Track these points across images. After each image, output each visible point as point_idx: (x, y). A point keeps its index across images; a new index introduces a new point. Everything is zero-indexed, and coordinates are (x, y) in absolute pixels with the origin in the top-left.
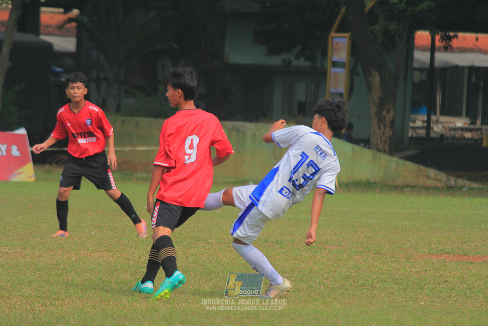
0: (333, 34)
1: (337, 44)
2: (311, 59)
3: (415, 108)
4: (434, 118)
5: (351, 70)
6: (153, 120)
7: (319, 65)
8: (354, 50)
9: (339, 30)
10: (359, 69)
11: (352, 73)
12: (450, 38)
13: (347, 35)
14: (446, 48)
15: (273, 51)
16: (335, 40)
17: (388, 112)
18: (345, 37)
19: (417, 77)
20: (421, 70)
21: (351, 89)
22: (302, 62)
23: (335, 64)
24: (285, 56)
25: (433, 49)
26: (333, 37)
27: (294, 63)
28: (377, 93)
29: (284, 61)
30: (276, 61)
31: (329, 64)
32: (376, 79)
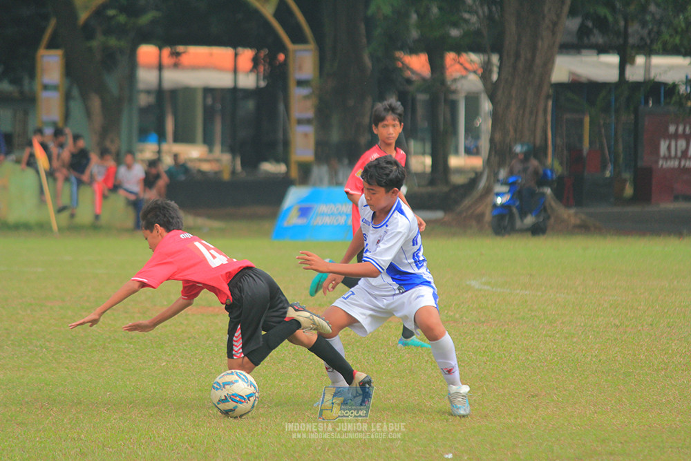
0: (42, 51)
1: (48, 63)
2: (17, 82)
3: (143, 135)
4: (165, 147)
5: (66, 95)
7: (27, 88)
8: (70, 70)
9: (51, 45)
10: (75, 92)
11: (67, 97)
12: (177, 54)
13: (60, 52)
14: (176, 66)
16: (45, 59)
17: (112, 141)
18: (57, 56)
19: (144, 100)
20: (148, 92)
21: (67, 116)
22: (6, 86)
23: (46, 87)
25: (160, 67)
26: (42, 56)
28: (98, 119)
31: (39, 87)
32: (96, 103)
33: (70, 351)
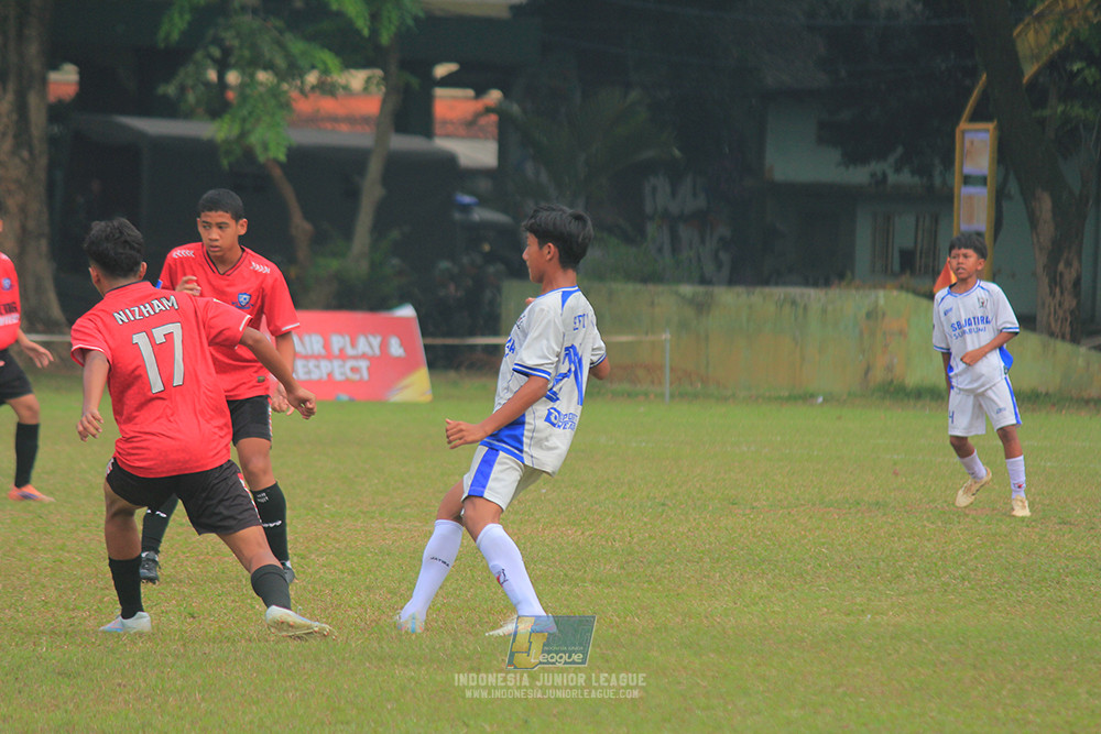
0: (963, 125)
1: (972, 143)
2: (924, 171)
5: (997, 192)
6: (639, 286)
7: (938, 181)
8: (1004, 153)
9: (974, 118)
10: (1013, 187)
11: (1000, 196)
13: (991, 126)
15: (853, 158)
16: (968, 137)
17: (1068, 264)
18: (987, 131)
21: (998, 223)
22: (906, 178)
23: (967, 180)
24: (876, 167)
26: (963, 132)
27: (892, 178)
28: (1047, 231)
29: (873, 175)
30: (859, 176)
31: (957, 179)
32: (1045, 205)
33: (1007, 586)
